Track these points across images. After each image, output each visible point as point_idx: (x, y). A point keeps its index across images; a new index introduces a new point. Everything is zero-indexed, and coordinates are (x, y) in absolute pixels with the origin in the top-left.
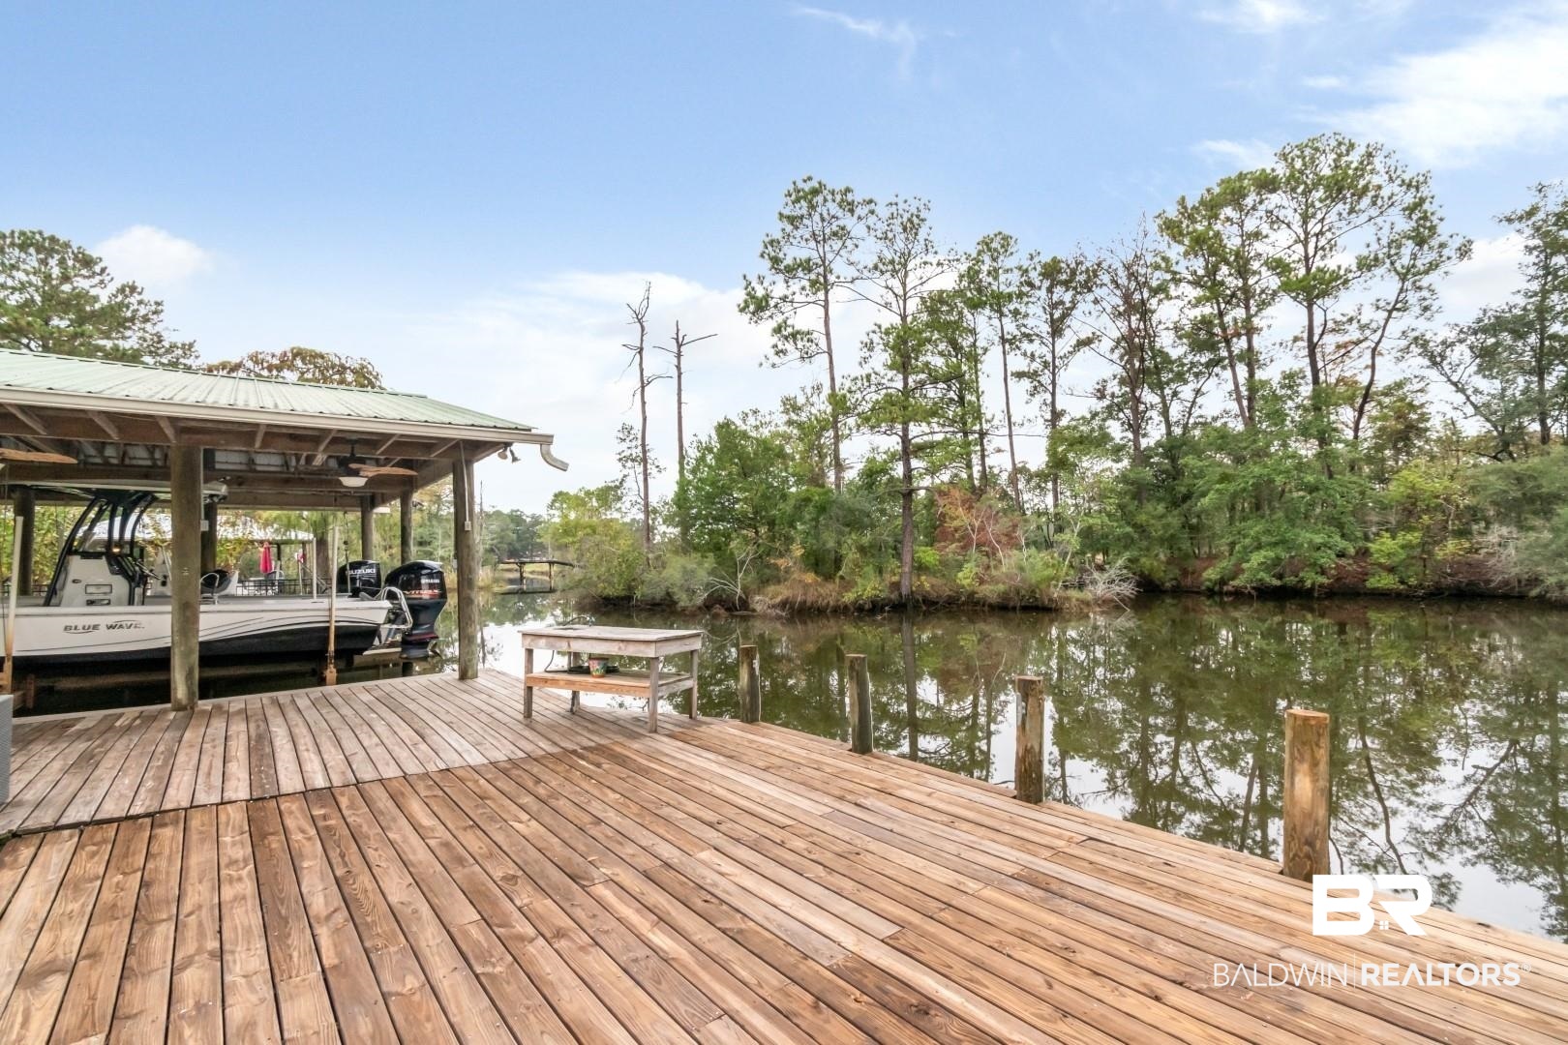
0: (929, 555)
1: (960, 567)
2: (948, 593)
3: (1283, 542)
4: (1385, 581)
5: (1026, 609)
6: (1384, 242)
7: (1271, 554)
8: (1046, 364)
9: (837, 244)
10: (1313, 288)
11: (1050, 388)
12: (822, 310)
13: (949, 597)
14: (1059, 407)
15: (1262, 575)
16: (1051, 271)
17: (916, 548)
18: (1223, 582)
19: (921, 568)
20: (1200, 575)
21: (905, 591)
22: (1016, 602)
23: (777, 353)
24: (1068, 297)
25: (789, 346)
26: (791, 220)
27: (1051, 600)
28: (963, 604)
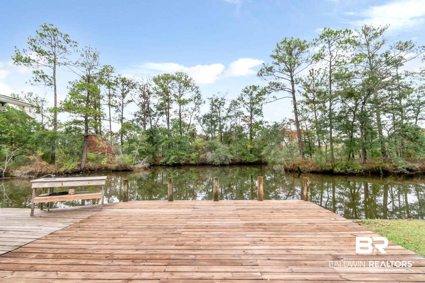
0: (92, 156)
1: (102, 159)
2: (98, 167)
3: (177, 154)
4: (193, 162)
5: (123, 171)
6: (194, 97)
7: (175, 157)
8: (120, 104)
9: (62, 51)
10: (182, 103)
11: (121, 111)
12: (53, 70)
13: (99, 168)
14: (123, 117)
15: (173, 161)
16: (123, 80)
17: (87, 153)
18: (165, 163)
19: (88, 160)
20: (159, 161)
21: (82, 167)
22: (120, 169)
23: (36, 81)
24: (127, 88)
25: (41, 80)
26: (41, 34)
27: (130, 168)
28: (103, 170)
